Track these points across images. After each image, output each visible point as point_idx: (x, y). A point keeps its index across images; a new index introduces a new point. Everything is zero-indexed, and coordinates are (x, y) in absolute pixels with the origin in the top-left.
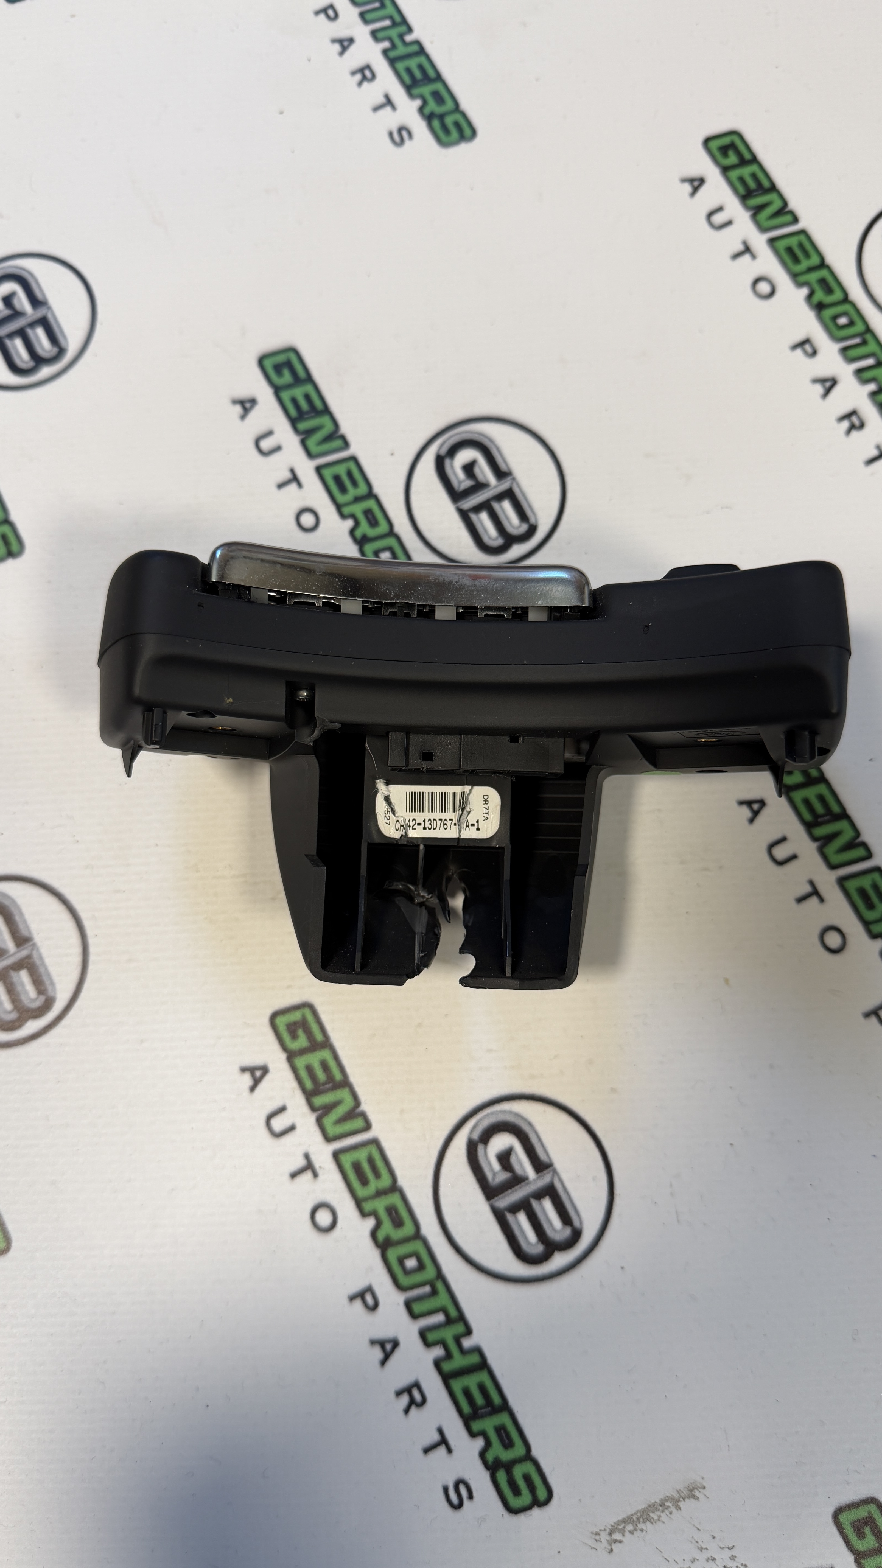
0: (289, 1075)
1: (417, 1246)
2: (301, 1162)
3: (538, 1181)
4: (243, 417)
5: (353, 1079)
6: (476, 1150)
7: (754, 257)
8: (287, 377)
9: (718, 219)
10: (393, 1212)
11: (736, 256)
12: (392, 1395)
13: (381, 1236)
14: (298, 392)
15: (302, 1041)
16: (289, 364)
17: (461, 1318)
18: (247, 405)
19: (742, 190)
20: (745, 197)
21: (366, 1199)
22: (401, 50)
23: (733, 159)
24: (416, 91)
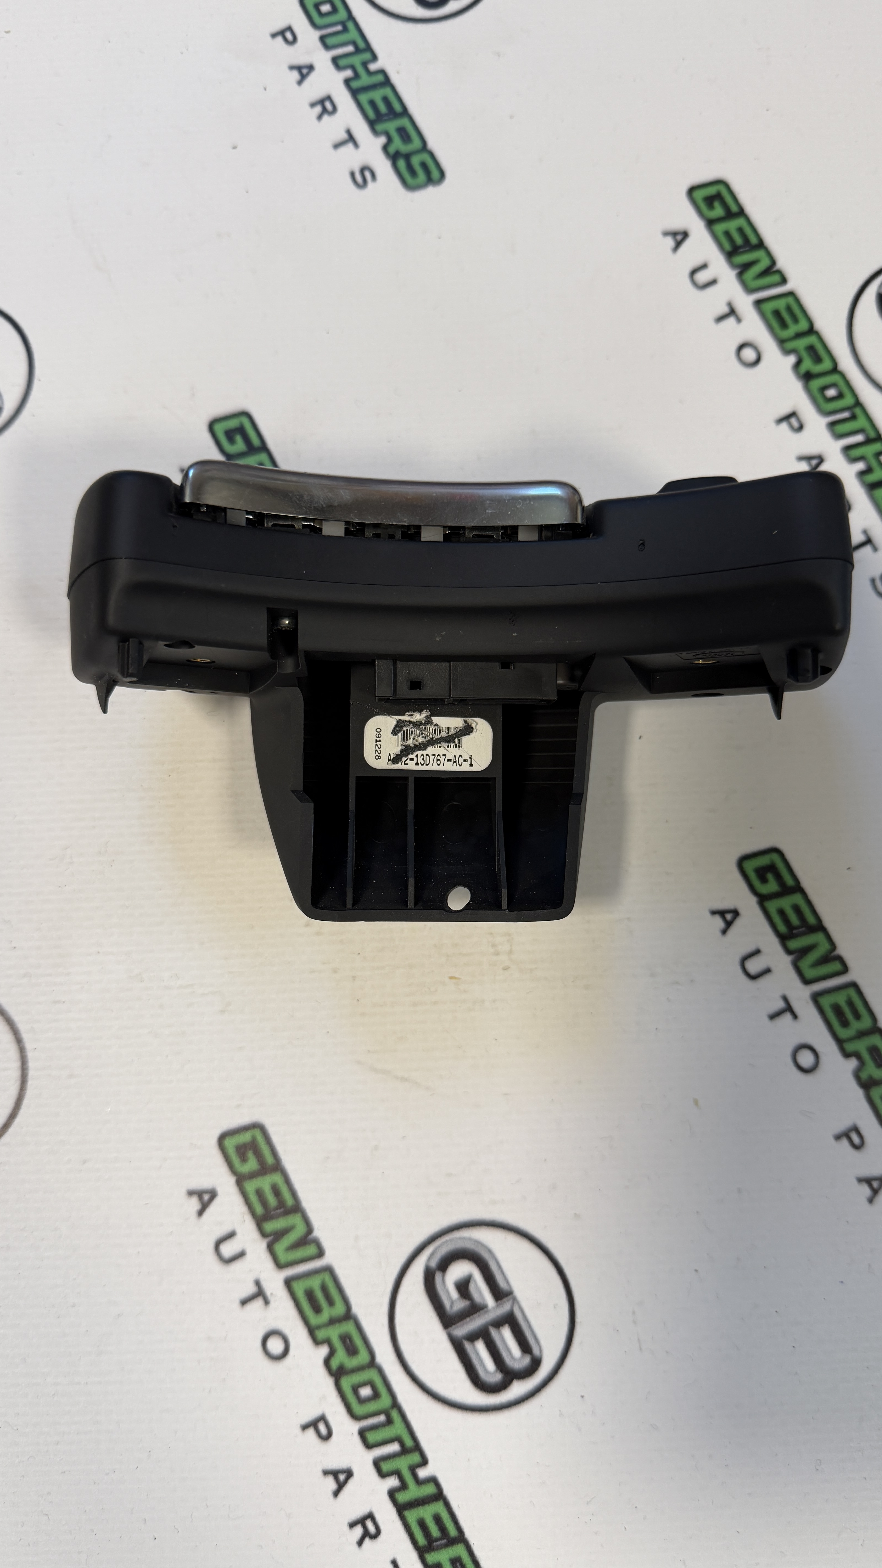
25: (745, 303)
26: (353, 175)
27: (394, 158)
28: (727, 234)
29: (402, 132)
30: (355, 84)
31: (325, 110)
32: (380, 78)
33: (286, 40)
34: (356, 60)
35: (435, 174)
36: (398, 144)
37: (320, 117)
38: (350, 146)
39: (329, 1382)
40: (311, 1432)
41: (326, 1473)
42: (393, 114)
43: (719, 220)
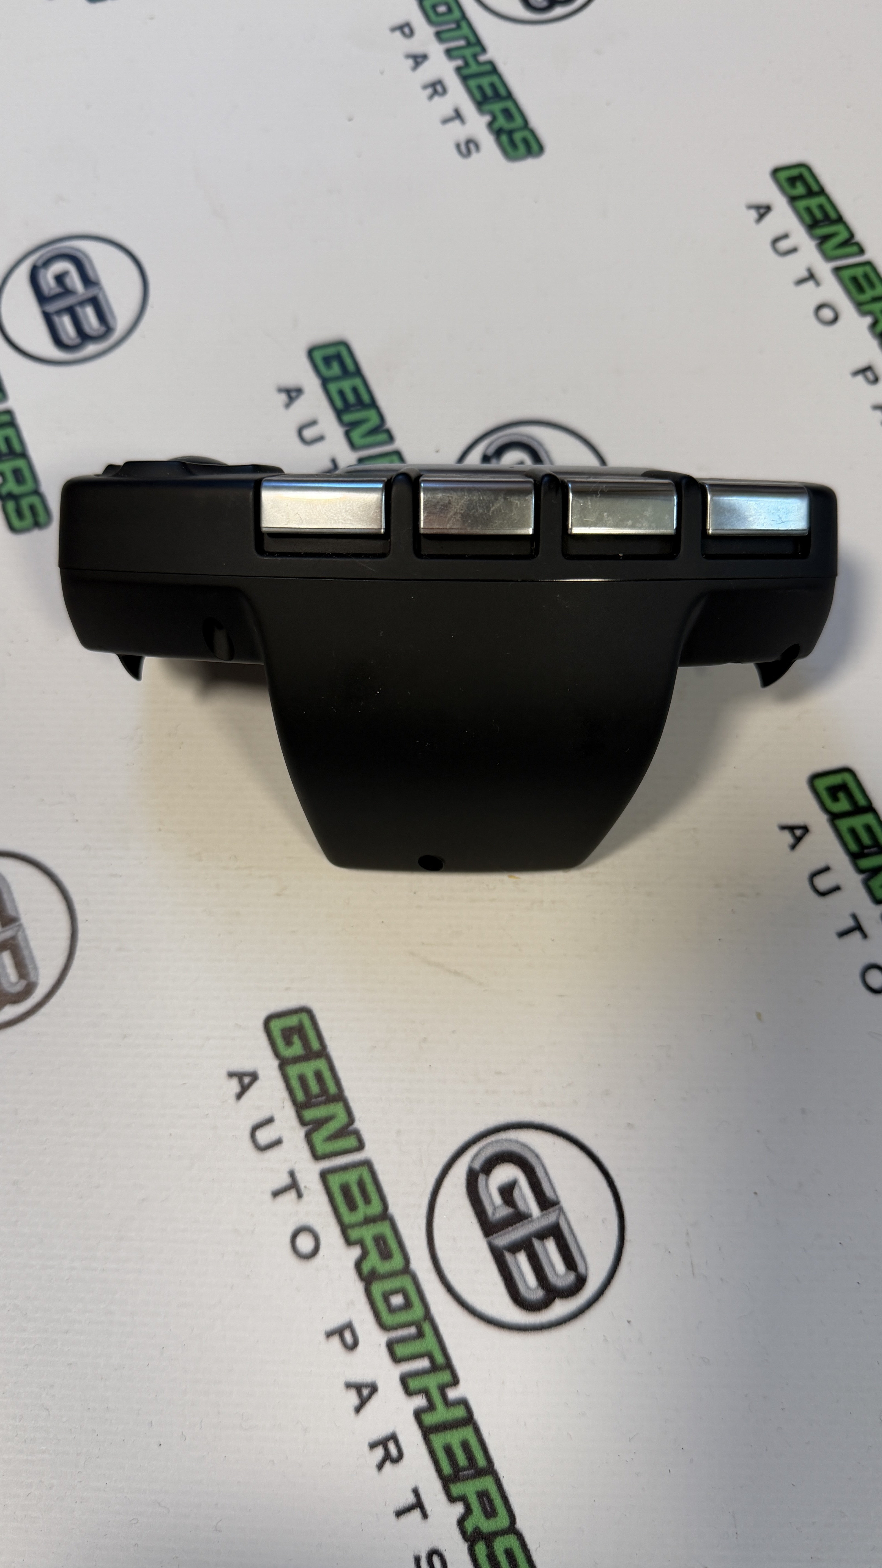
0: (280, 1084)
1: (405, 1282)
2: (286, 1180)
3: (543, 1220)
4: (288, 405)
5: (349, 1093)
6: (476, 1180)
7: (818, 284)
8: (336, 369)
9: (784, 245)
10: (382, 1242)
11: (800, 282)
12: (366, 1448)
13: (366, 1267)
14: (346, 385)
15: (297, 1048)
16: (339, 357)
17: (449, 1365)
18: (292, 394)
19: (808, 220)
20: (812, 225)
21: (353, 1226)
22: (474, 68)
23: (800, 190)
24: (487, 107)
25: (824, 269)
26: (458, 146)
27: (498, 133)
28: (809, 210)
29: (507, 113)
30: (466, 72)
31: (435, 92)
32: (488, 68)
33: (404, 34)
34: (468, 52)
35: (535, 147)
36: (501, 122)
37: (431, 97)
38: (457, 123)
39: (358, 1288)
40: (336, 1340)
41: (348, 1386)
42: (497, 96)
43: (801, 197)
